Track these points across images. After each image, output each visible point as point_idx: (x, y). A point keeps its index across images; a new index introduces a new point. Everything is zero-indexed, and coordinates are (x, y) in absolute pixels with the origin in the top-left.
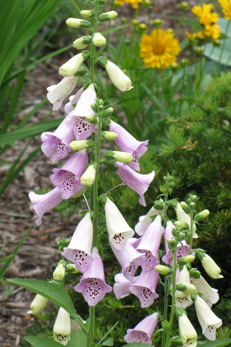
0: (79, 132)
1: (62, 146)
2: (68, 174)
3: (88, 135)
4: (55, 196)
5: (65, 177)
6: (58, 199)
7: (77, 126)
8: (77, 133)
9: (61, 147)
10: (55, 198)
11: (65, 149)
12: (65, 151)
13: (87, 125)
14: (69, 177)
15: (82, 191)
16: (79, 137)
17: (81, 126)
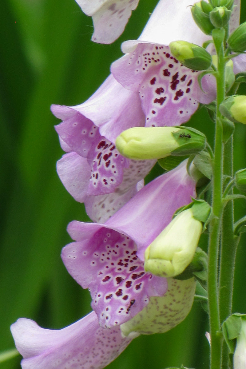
0: (156, 101)
1: (108, 151)
2: (126, 248)
3: (184, 112)
4: (95, 330)
5: (114, 258)
6: (105, 341)
7: (153, 82)
8: (149, 106)
9: (103, 155)
10: (97, 336)
11: (115, 161)
12: (113, 167)
13: (186, 79)
14: (130, 259)
15: (172, 307)
16: (155, 119)
17: (166, 83)
